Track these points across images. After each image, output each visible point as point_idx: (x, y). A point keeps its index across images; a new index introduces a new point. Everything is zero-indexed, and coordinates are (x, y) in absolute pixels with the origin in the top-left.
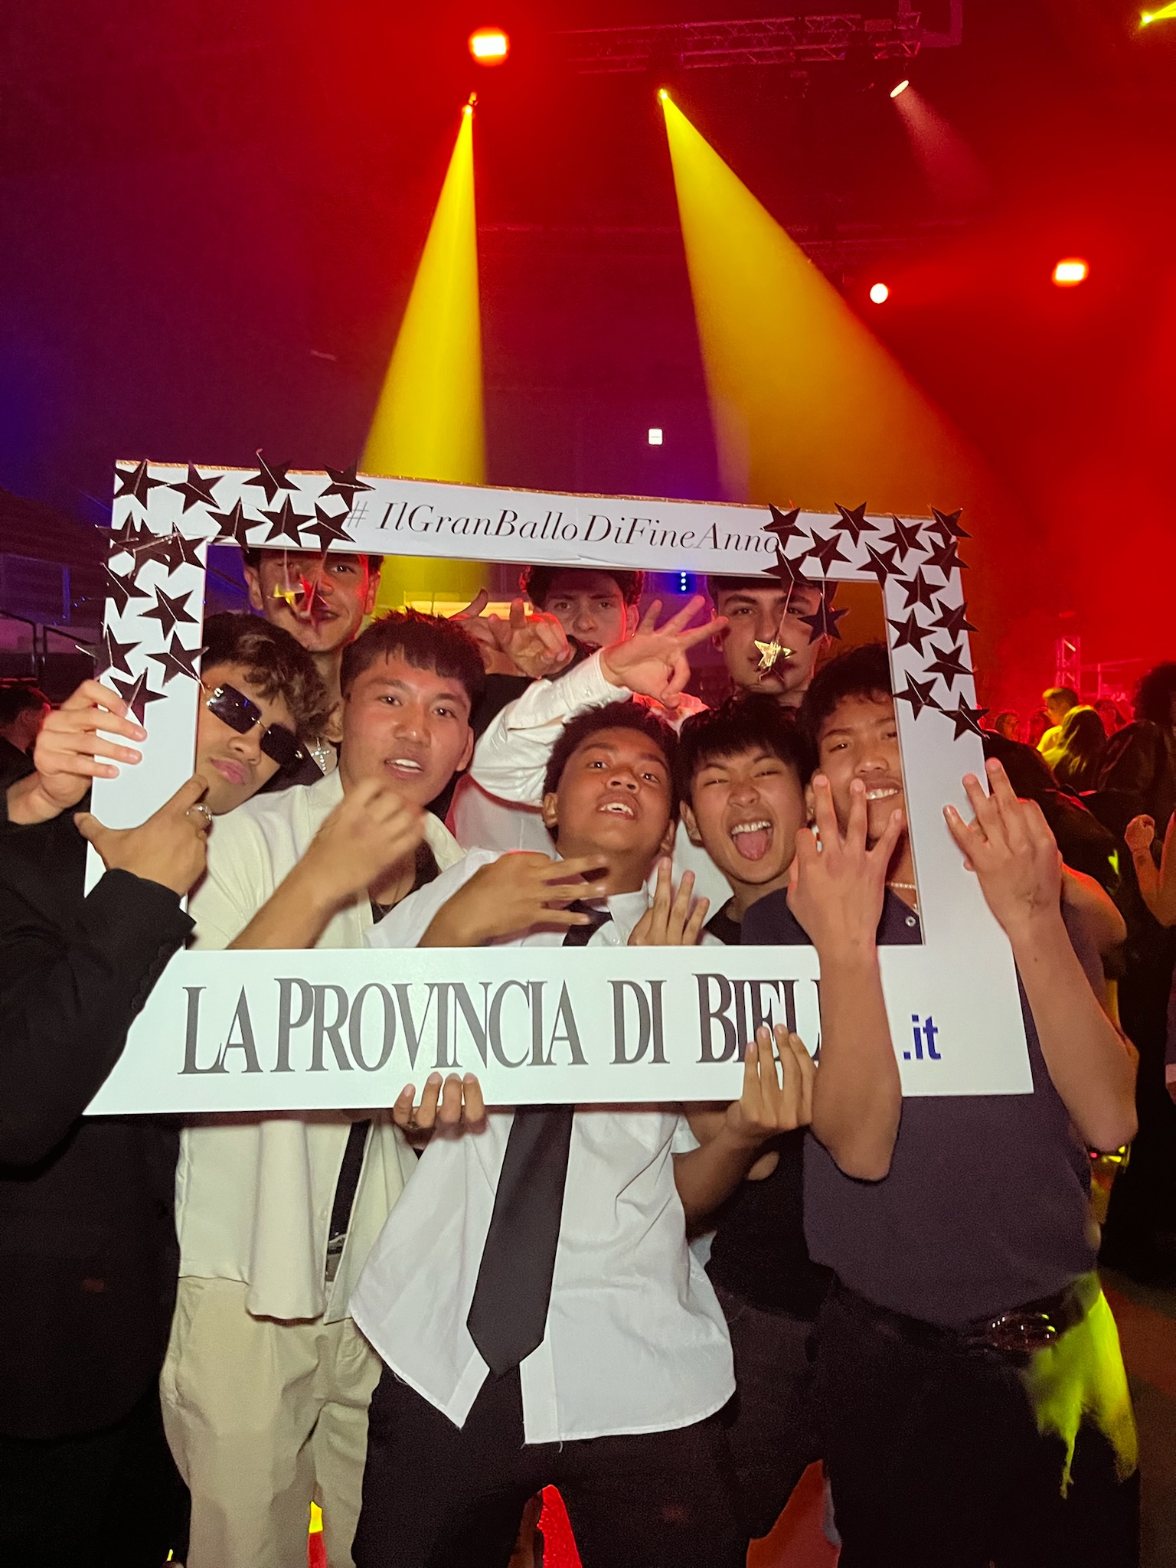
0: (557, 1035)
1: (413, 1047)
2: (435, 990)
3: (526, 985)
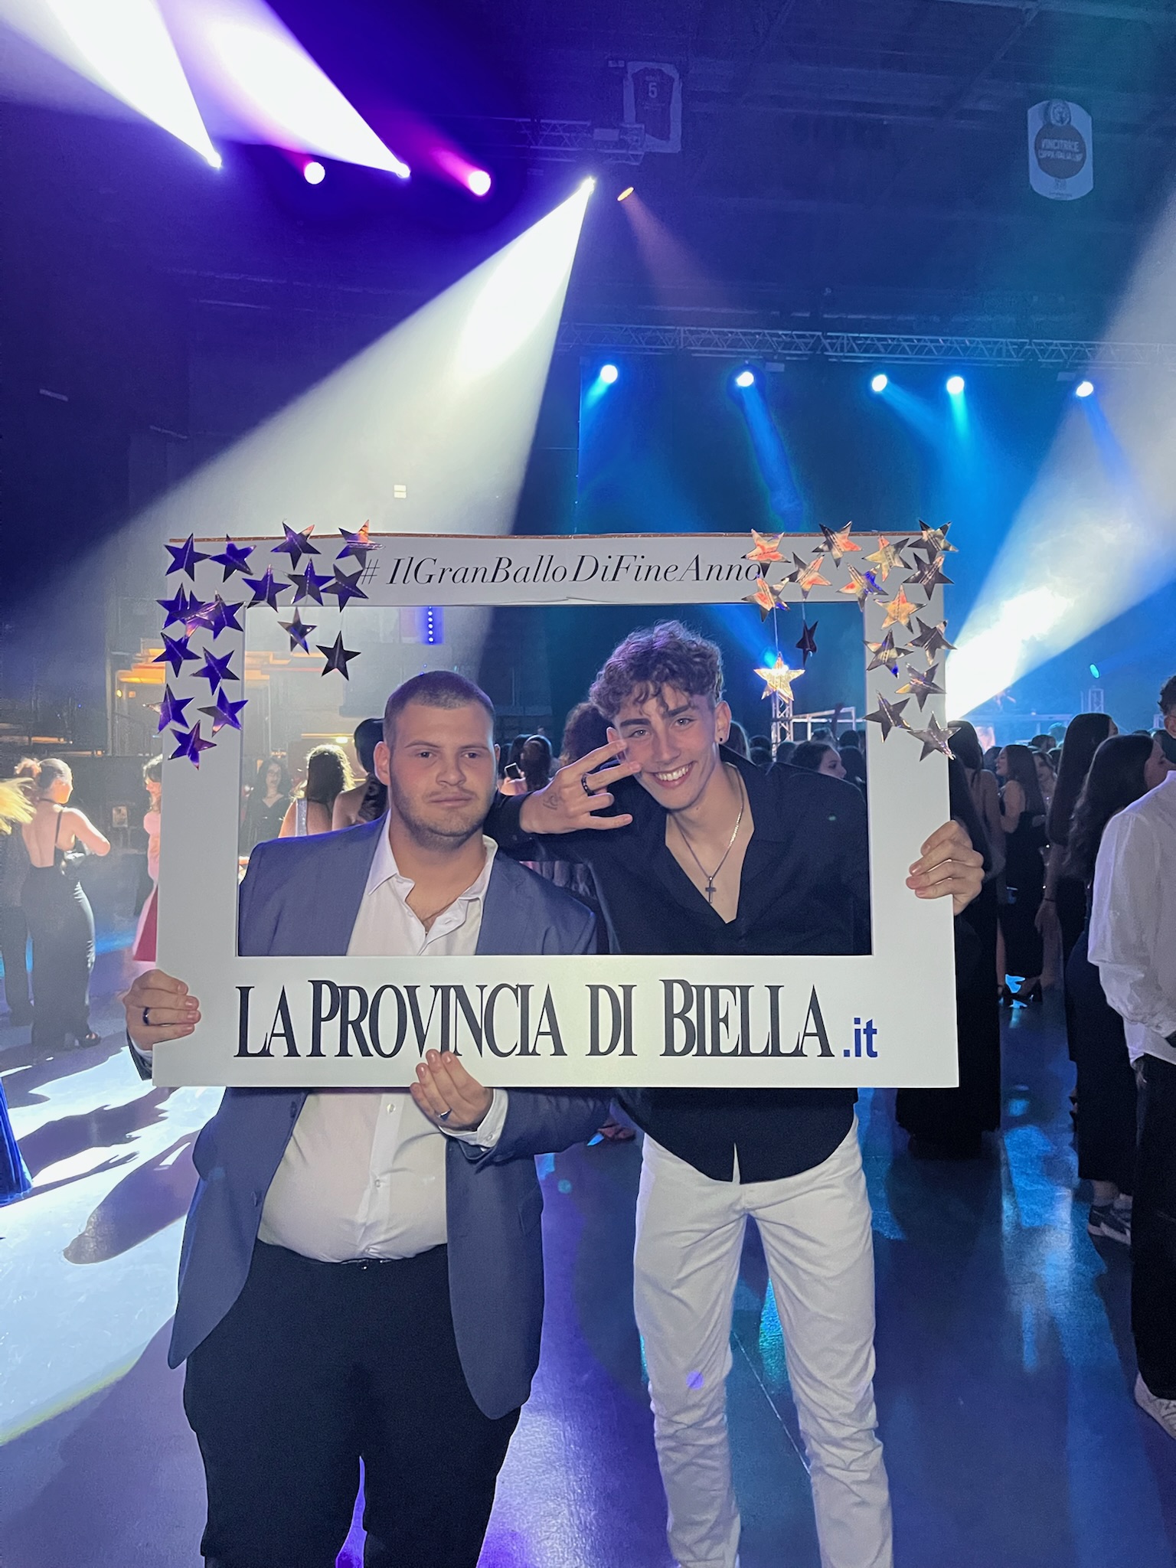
1: (421, 1039)
2: (440, 991)
3: (515, 987)
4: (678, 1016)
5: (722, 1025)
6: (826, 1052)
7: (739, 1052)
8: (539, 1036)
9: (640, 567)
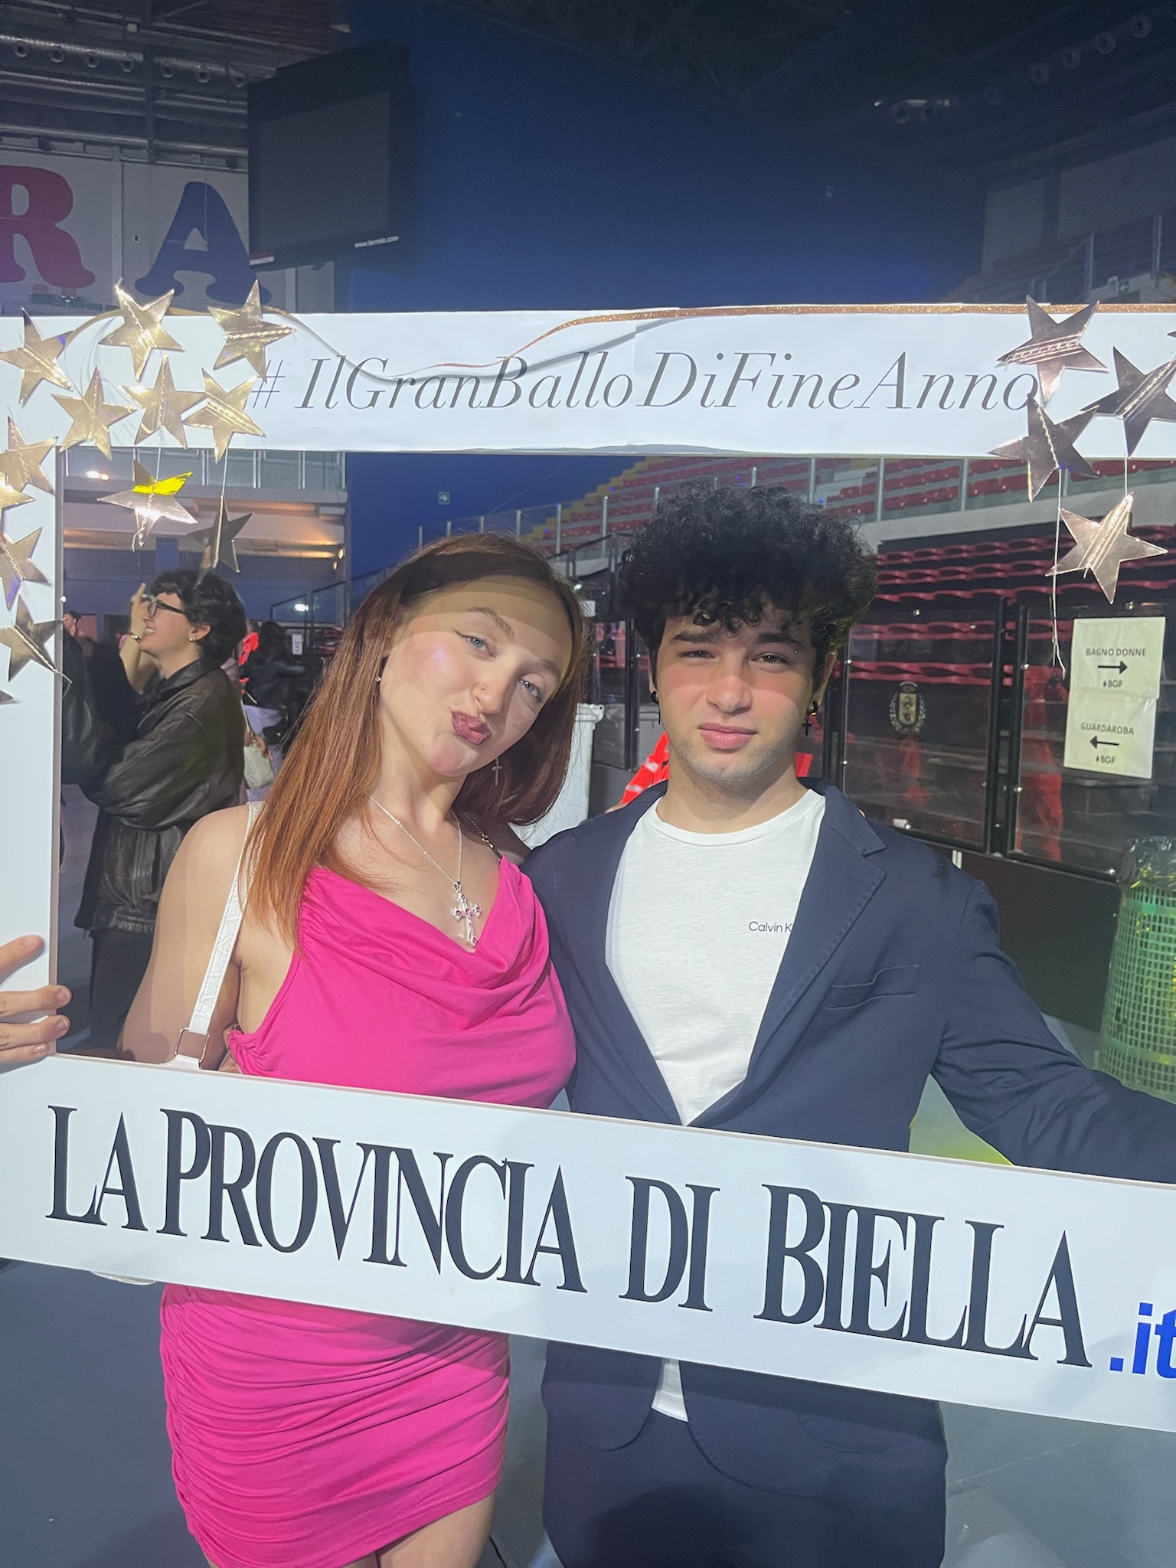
0: (542, 1244)
1: (340, 1229)
2: (372, 1154)
3: (502, 1165)
4: (792, 1252)
5: (875, 1281)
6: (1076, 1355)
7: (905, 1333)
8: (539, 1253)
9: (780, 377)
